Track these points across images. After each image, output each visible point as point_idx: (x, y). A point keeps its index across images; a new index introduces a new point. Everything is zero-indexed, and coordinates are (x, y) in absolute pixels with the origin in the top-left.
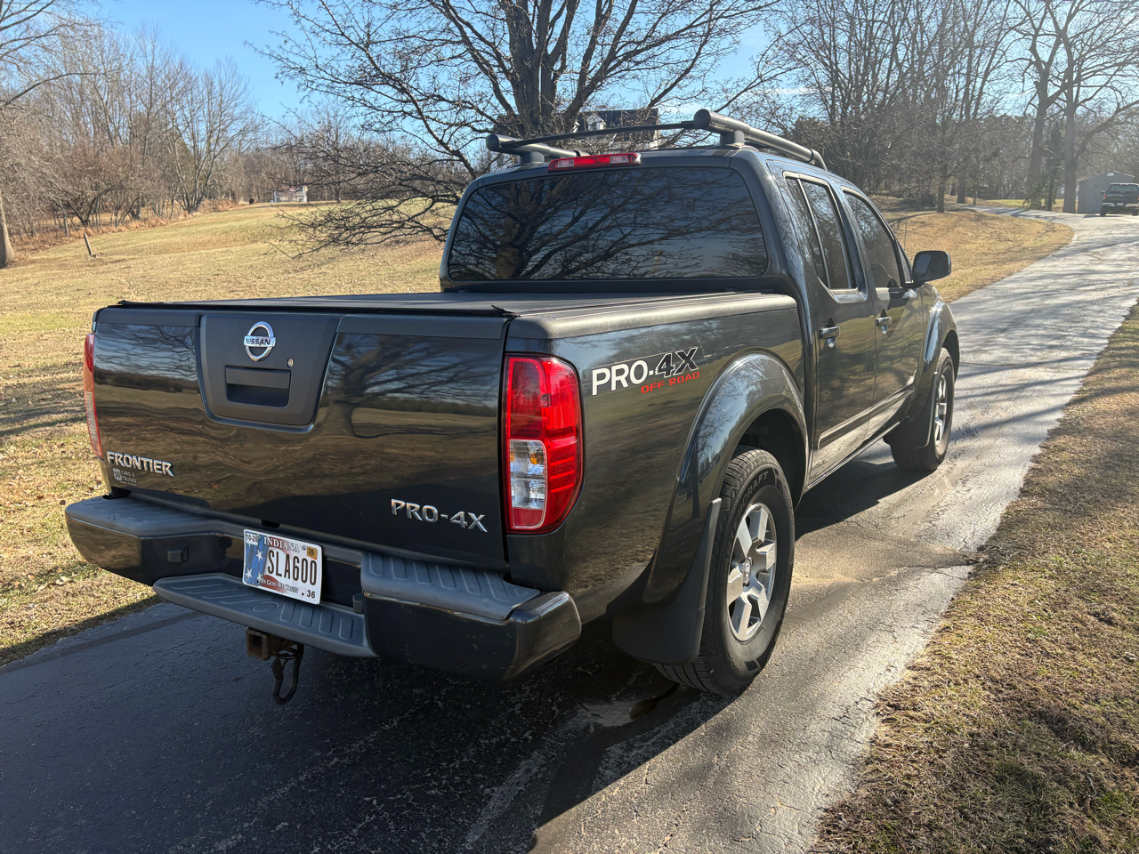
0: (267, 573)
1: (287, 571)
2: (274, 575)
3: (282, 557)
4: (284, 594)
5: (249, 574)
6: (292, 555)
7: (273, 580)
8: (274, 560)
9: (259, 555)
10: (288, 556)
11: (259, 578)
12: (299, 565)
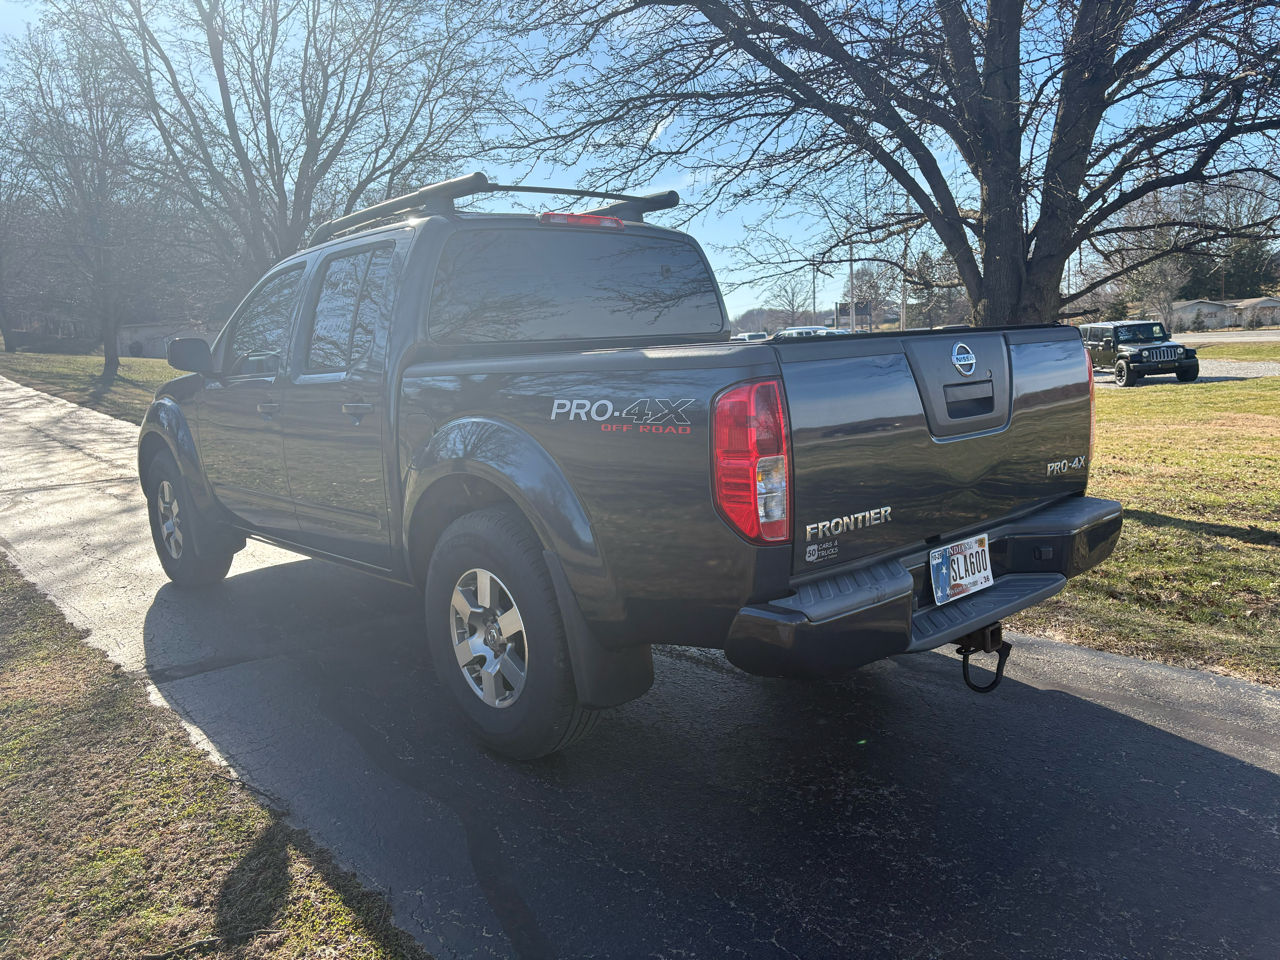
0: (953, 583)
1: (967, 570)
2: (958, 581)
3: (961, 558)
4: (970, 592)
5: (940, 594)
6: (968, 553)
7: (959, 585)
8: (955, 567)
9: (944, 571)
10: (965, 557)
11: (948, 592)
12: (973, 560)
